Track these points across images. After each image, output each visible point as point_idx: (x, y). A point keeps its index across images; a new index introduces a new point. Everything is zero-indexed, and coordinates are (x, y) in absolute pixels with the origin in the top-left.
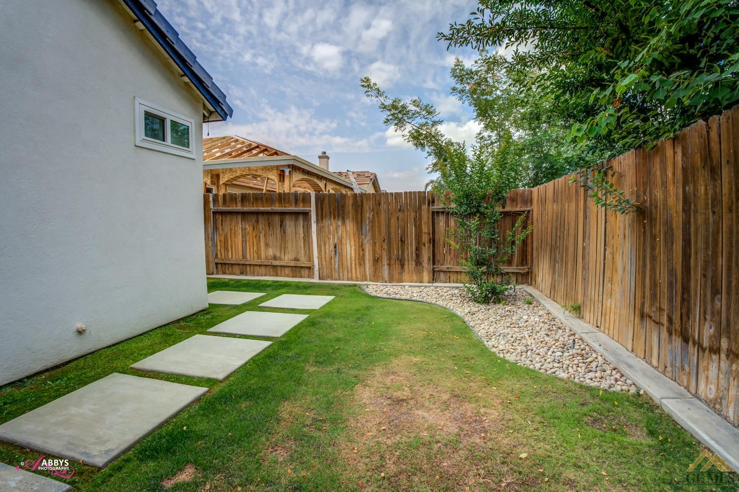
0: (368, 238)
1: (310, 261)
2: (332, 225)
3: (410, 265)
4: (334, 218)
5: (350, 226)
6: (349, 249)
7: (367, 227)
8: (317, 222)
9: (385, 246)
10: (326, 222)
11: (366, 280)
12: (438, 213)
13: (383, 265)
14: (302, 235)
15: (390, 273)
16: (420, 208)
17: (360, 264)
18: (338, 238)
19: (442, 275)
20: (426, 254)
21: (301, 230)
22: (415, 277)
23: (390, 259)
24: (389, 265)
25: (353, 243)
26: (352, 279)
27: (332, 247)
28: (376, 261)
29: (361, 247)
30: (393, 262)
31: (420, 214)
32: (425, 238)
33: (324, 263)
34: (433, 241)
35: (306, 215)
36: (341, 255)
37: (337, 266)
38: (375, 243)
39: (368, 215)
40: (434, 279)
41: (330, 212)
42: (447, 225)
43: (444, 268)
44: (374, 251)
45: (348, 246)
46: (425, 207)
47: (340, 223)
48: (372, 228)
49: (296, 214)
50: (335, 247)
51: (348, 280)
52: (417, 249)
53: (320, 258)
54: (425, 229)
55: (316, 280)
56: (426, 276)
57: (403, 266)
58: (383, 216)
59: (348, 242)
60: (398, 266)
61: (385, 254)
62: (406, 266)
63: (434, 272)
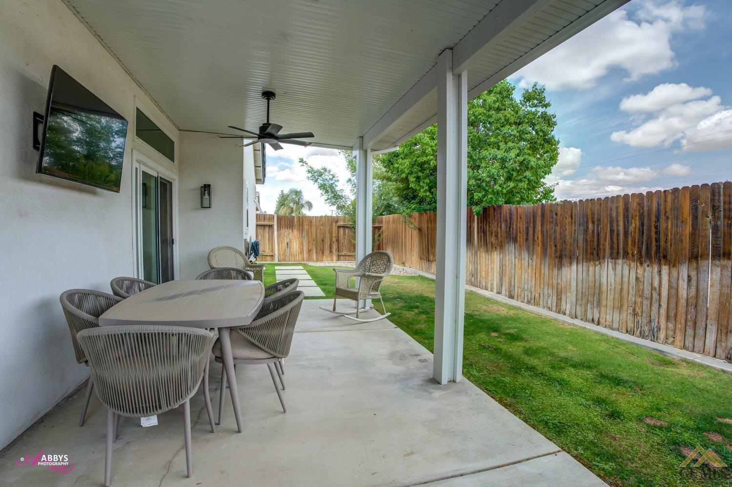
0: (305, 239)
1: (273, 252)
2: (285, 232)
3: (327, 252)
4: (287, 228)
5: (296, 232)
6: (295, 245)
7: (305, 233)
8: (278, 230)
9: (314, 242)
10: (283, 231)
11: (304, 261)
12: (340, 227)
13: (313, 253)
14: (267, 238)
15: (316, 257)
16: (332, 224)
17: (301, 253)
18: (289, 239)
19: (342, 257)
20: (335, 246)
21: (267, 235)
22: (329, 259)
23: (317, 250)
24: (316, 253)
25: (297, 242)
26: (296, 261)
27: (286, 244)
28: (310, 251)
29: (302, 244)
30: (318, 251)
31: (332, 227)
32: (334, 239)
33: (281, 253)
34: (337, 240)
35: (271, 226)
36: (290, 248)
37: (288, 254)
38: (309, 242)
39: (306, 227)
40: (338, 260)
41: (285, 226)
42: (344, 233)
43: (343, 253)
44: (308, 246)
45: (295, 244)
46: (334, 224)
47: (291, 231)
48: (308, 234)
49: (264, 226)
50: (287, 244)
51: (294, 261)
52: (330, 245)
53: (278, 250)
54: (334, 235)
55: (276, 261)
56: (335, 258)
57: (323, 253)
58: (314, 228)
59: (295, 241)
60: (321, 253)
61: (314, 247)
62: (325, 253)
63: (338, 256)
